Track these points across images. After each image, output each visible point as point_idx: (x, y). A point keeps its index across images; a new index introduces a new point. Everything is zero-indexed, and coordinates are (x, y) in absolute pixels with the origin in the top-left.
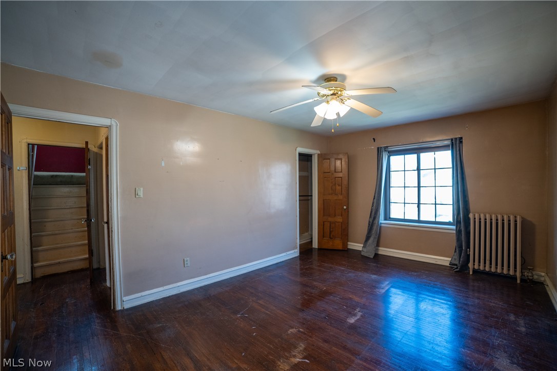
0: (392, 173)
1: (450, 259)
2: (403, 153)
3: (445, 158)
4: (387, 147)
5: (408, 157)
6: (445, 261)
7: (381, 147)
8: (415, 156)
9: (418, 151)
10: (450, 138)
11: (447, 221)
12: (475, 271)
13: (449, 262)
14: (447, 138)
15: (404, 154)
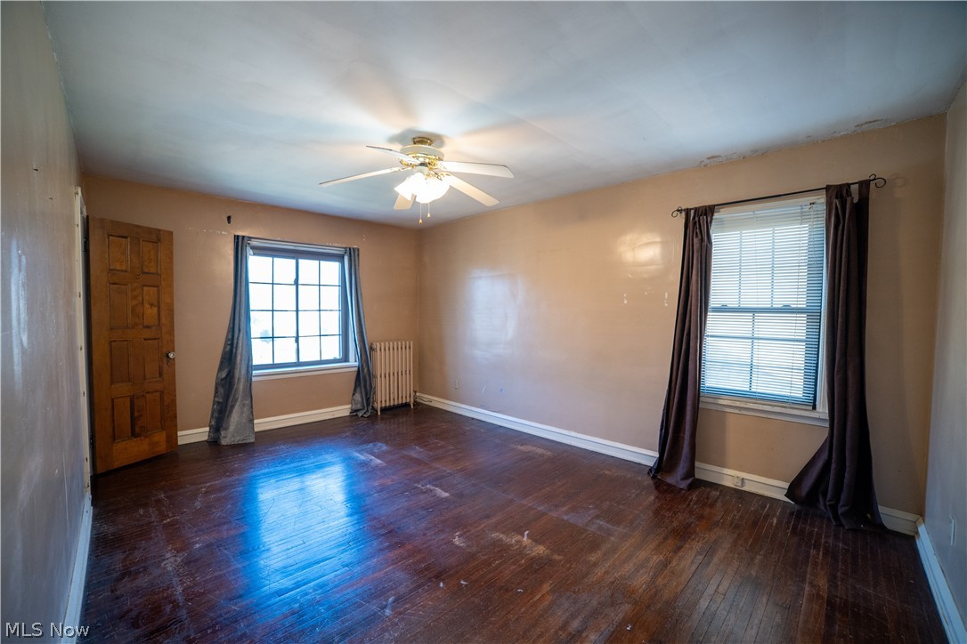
0: (250, 285)
1: (349, 406)
2: (271, 253)
3: (331, 271)
4: (250, 238)
5: (279, 261)
6: (343, 410)
7: (243, 237)
8: (294, 261)
9: (296, 254)
10: (344, 246)
11: (331, 358)
12: (382, 410)
13: (349, 411)
14: (340, 245)
15: (273, 256)
